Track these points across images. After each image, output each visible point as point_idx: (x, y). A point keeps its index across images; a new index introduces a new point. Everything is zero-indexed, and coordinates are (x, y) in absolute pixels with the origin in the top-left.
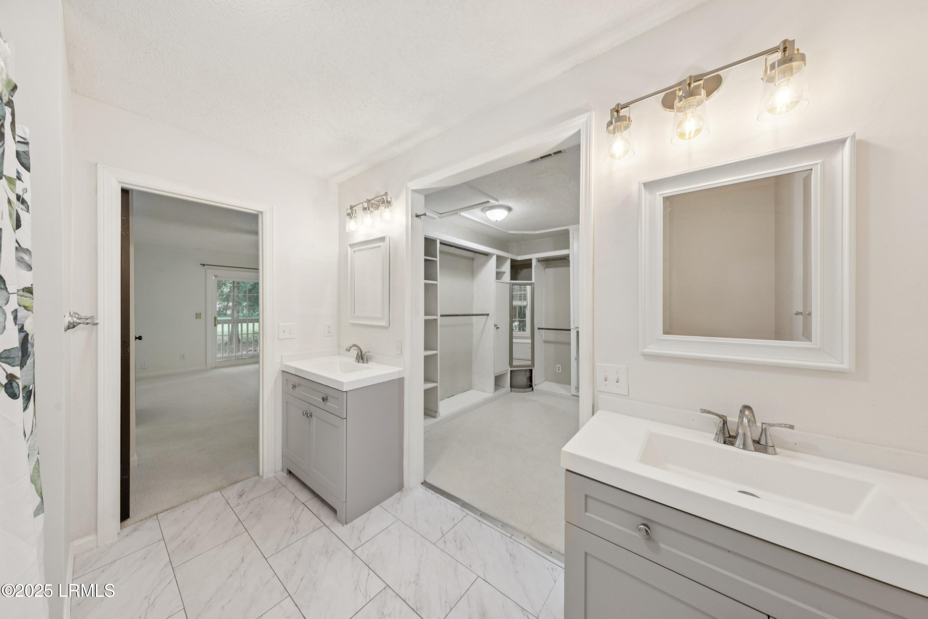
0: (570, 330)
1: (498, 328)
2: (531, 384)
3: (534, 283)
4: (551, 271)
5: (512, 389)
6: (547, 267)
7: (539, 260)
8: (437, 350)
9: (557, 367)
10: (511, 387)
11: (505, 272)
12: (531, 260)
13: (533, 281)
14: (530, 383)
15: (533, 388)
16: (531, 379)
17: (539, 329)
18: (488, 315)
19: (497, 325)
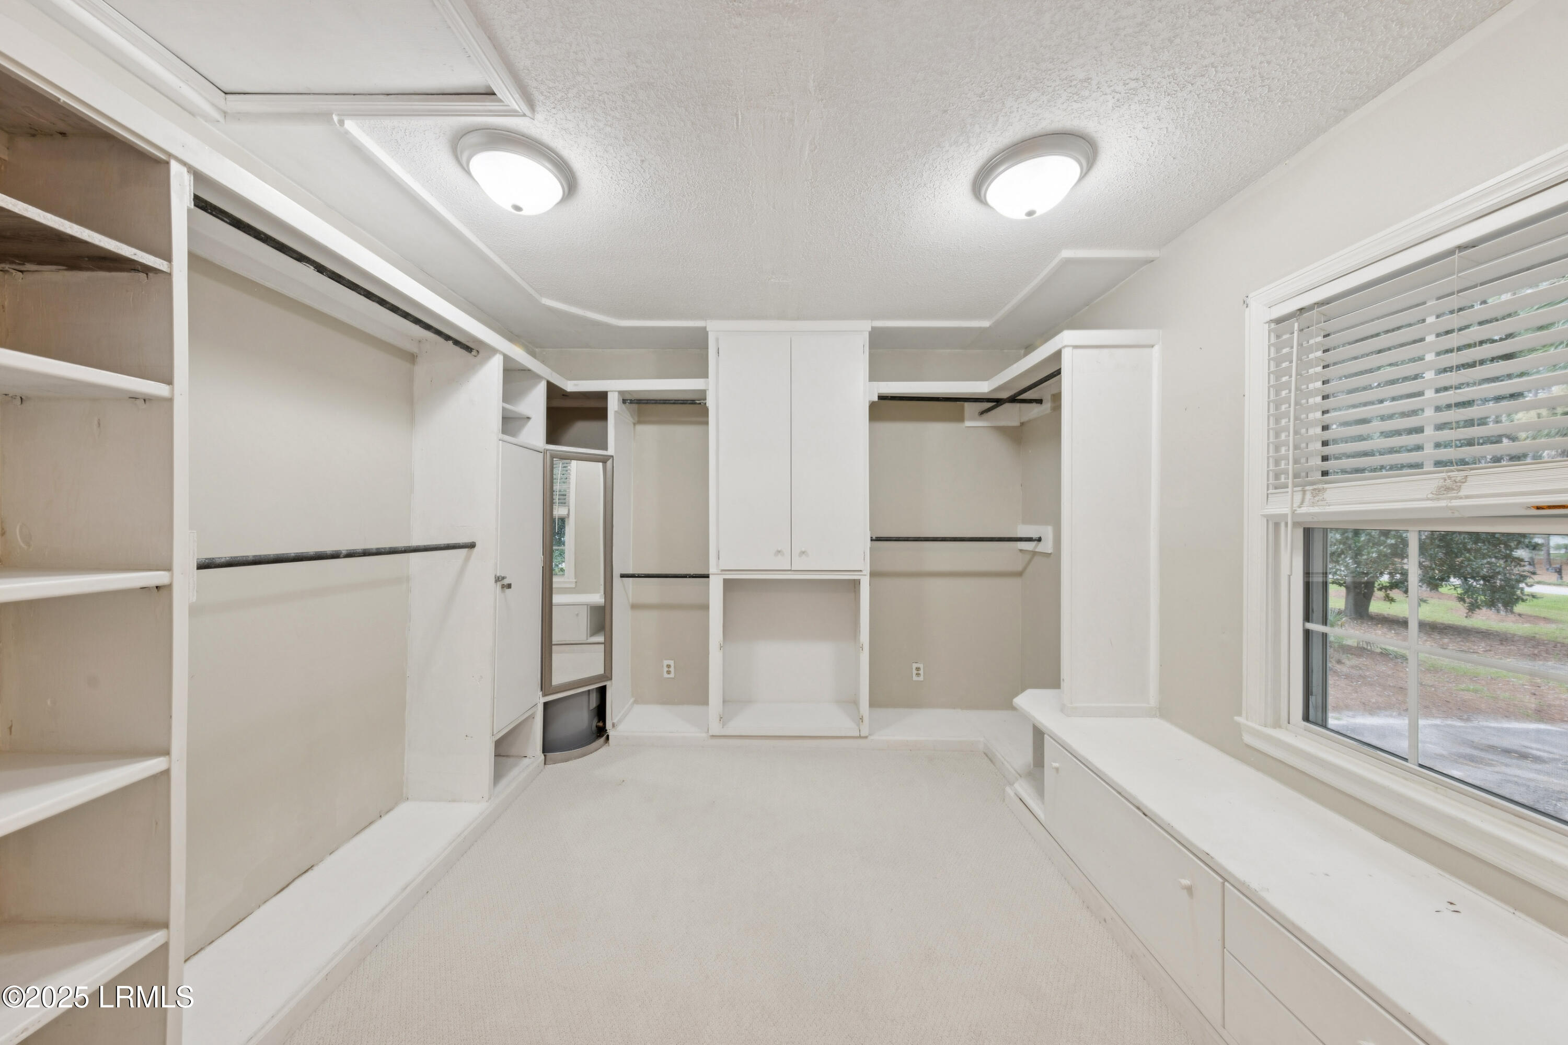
0: (707, 576)
1: (509, 586)
2: (601, 724)
3: (612, 456)
4: (650, 432)
5: (549, 755)
6: (640, 421)
7: (629, 400)
8: (166, 752)
9: (665, 666)
10: (543, 752)
11: (529, 418)
12: (603, 396)
13: (611, 451)
14: (599, 722)
15: (608, 736)
16: (601, 712)
17: (623, 576)
18: (472, 546)
19: (503, 578)
